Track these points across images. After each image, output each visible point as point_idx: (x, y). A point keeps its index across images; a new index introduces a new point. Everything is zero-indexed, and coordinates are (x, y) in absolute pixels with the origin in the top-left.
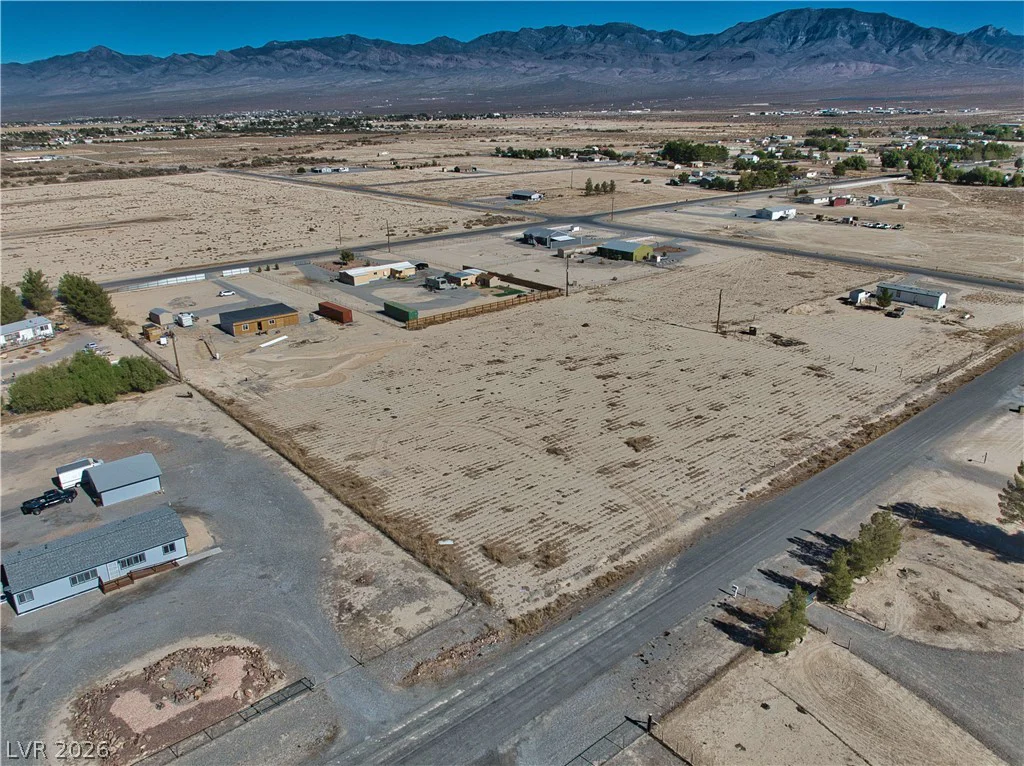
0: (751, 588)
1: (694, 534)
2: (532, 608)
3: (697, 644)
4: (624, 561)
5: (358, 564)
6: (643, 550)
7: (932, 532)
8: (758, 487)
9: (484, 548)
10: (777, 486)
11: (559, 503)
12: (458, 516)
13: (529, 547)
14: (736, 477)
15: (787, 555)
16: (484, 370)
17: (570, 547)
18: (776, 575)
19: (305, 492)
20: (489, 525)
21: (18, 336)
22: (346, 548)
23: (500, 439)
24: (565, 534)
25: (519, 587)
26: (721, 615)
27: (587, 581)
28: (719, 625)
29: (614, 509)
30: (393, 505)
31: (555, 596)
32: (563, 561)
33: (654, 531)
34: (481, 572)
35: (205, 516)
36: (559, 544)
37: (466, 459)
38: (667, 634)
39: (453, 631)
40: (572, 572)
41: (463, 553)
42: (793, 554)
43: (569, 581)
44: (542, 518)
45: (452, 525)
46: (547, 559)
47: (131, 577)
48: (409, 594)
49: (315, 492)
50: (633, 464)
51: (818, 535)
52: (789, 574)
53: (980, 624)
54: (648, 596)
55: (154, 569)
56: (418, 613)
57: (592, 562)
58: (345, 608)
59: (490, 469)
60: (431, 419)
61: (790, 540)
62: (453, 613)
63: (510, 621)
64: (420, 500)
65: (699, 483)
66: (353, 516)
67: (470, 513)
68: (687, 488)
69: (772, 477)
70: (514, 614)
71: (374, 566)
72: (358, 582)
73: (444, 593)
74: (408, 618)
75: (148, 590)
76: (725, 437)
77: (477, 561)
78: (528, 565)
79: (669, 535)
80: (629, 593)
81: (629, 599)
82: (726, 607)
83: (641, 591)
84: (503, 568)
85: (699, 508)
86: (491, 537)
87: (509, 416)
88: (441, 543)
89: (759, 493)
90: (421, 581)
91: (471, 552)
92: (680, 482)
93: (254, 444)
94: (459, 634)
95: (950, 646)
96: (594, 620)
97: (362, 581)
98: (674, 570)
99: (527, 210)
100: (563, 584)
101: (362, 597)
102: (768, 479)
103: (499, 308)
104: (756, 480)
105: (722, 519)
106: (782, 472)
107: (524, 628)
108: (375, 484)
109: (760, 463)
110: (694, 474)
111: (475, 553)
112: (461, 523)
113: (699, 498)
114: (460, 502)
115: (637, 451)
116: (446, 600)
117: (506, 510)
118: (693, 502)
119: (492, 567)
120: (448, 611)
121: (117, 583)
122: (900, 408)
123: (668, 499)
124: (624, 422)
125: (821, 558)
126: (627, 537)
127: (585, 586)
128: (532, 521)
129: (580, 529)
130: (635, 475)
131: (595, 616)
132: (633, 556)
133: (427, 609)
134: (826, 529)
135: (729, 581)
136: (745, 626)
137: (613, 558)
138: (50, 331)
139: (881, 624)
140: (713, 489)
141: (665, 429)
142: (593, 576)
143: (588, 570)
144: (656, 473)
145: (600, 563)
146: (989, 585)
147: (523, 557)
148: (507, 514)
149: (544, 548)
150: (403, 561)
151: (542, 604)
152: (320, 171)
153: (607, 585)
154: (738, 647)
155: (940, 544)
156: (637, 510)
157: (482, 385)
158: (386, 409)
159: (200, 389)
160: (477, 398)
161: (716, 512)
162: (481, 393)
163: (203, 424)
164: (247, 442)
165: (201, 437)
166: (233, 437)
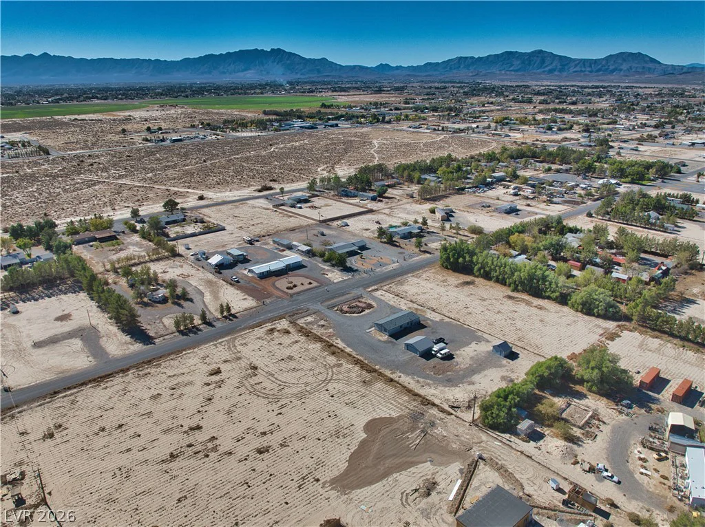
5: (325, 329)
9: (290, 333)
11: (262, 346)
12: (297, 342)
13: (276, 333)
19: (352, 351)
20: (287, 340)
24: (264, 337)
25: (281, 325)
30: (318, 345)
35: (380, 341)
36: (267, 335)
37: (292, 365)
40: (266, 328)
43: (268, 326)
44: (269, 342)
45: (299, 339)
49: (348, 350)
50: (226, 362)
57: (260, 330)
59: (283, 360)
61: (197, 335)
63: (285, 318)
64: (310, 347)
65: (207, 354)
68: (214, 352)
72: (324, 326)
74: (309, 319)
76: (174, 376)
77: (291, 330)
79: (232, 337)
81: (255, 321)
100: (270, 325)
104: (185, 354)
108: (327, 353)
110: (205, 357)
113: (213, 348)
114: (296, 347)
115: (219, 369)
117: (281, 344)
118: (216, 347)
120: (300, 320)
123: (224, 348)
124: (213, 385)
126: (246, 336)
128: (273, 341)
130: (228, 357)
132: (248, 331)
134: (185, 337)
140: (205, 351)
141: (196, 382)
142: (261, 327)
144: (219, 358)
147: (278, 331)
149: (272, 333)
151: (277, 321)
153: (258, 325)
156: (237, 344)
157: (277, 420)
158: (332, 396)
159: (453, 416)
160: (283, 406)
161: (212, 343)
162: (279, 412)
163: (424, 386)
164: (392, 374)
165: (415, 377)
166: (400, 377)
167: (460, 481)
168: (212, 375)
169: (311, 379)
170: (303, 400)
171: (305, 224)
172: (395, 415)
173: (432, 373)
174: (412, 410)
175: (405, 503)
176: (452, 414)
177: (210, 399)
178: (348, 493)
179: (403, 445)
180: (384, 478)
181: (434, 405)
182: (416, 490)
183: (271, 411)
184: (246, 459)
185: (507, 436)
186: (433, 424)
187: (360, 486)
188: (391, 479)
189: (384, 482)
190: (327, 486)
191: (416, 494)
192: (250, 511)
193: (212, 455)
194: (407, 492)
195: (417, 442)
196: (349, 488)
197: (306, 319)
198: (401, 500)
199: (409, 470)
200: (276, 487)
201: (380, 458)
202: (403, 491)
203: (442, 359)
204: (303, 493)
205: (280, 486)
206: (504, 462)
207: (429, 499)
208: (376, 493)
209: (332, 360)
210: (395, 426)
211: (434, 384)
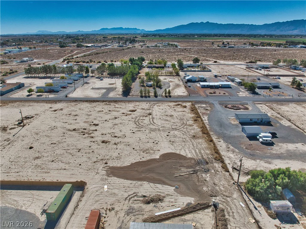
9: (186, 108)
12: (184, 111)
20: (180, 109)
30: (193, 115)
37: (168, 118)
49: (206, 121)
72: (207, 109)
74: (204, 105)
77: (188, 107)
114: (181, 113)
117: (175, 110)
134: (140, 98)
147: (181, 106)
157: (128, 134)
158: (168, 136)
160: (139, 131)
161: (147, 102)
162: (134, 132)
163: (229, 151)
164: (216, 139)
165: (230, 145)
166: (220, 142)
167: (179, 209)
168: (130, 111)
169: (168, 126)
170: (151, 132)
171: (256, 75)
172: (189, 156)
173: (244, 147)
174: (203, 158)
175: (128, 198)
176: (228, 172)
177: (116, 118)
178: (110, 176)
179: (171, 172)
180: (137, 180)
181: (223, 162)
182: (144, 196)
183: (131, 130)
184: (94, 142)
185: (257, 204)
186: (207, 171)
187: (119, 177)
188: (140, 183)
189: (134, 182)
190: (106, 168)
191: (142, 199)
192: (64, 160)
193: (86, 135)
194: (138, 194)
195: (183, 174)
196: (112, 174)
197: (202, 105)
198: (129, 196)
199: (156, 185)
200: (88, 157)
201: (150, 171)
202: (137, 192)
203: (262, 143)
204: (92, 165)
205: (89, 157)
206: (231, 219)
207: (144, 206)
208: (121, 184)
210: (182, 161)
211: (238, 153)
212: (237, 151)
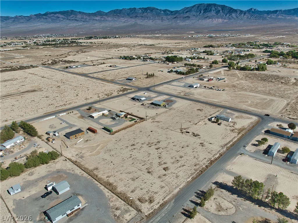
0: (188, 204)
1: (177, 192)
2: (149, 213)
3: (179, 218)
4: (165, 200)
5: (115, 205)
6: (168, 197)
7: (221, 189)
8: (189, 180)
9: (138, 199)
10: (193, 179)
11: (151, 187)
12: (132, 192)
13: (147, 198)
14: (185, 177)
15: (194, 196)
16: (130, 148)
17: (155, 198)
18: (192, 201)
19: (100, 187)
20: (138, 194)
21: (16, 142)
22: (112, 202)
23: (137, 169)
24: (153, 194)
25: (146, 208)
26: (183, 211)
27: (158, 205)
28: (182, 213)
29: (162, 187)
30: (119, 190)
31: (153, 209)
32: (154, 201)
33: (170, 192)
34: (139, 205)
35: (81, 195)
36: (152, 197)
37: (131, 176)
38: (173, 216)
39: (136, 219)
40: (156, 204)
41: (135, 201)
42: (195, 196)
43: (155, 206)
44: (148, 191)
45: (131, 194)
46: (151, 201)
47: (72, 213)
48: (127, 211)
49: (102, 187)
50: (165, 175)
51: (200, 191)
52: (194, 201)
53: (226, 209)
54: (170, 208)
55: (76, 210)
56: (129, 216)
57: (159, 201)
58: (115, 216)
59: (137, 178)
60: (122, 164)
61: (195, 193)
62: (135, 215)
63: (146, 216)
64: (124, 188)
65: (178, 179)
66: (111, 193)
67: (134, 191)
68: (176, 181)
69: (192, 177)
70: (146, 214)
71: (118, 205)
73: (133, 211)
75: (76, 215)
76: (183, 166)
78: (147, 203)
79: (173, 193)
80: (166, 208)
81: (166, 209)
82: (183, 209)
83: (168, 207)
84: (143, 204)
85: (178, 186)
86: (140, 196)
87: (139, 162)
88: (130, 199)
89: (189, 181)
90: (128, 208)
91: (136, 201)
92: (174, 179)
93: (85, 175)
94: (137, 219)
95: (221, 214)
96: (161, 214)
97: (117, 209)
98: (174, 202)
99: (132, 85)
100: (154, 207)
101: (118, 213)
102: (191, 177)
103: (131, 126)
105: (183, 188)
106: (194, 175)
107: (149, 217)
108: (114, 184)
109: (190, 173)
110: (177, 177)
111: (137, 201)
112: (133, 193)
113: (178, 183)
114: (132, 188)
115: (166, 171)
116: (134, 212)
117: (141, 189)
118: (177, 184)
119: (141, 204)
120: (134, 215)
121: (70, 214)
122: (218, 155)
123: (172, 184)
124: (162, 163)
125: (200, 196)
126: (165, 194)
127: (158, 207)
128: (147, 192)
129: (156, 193)
130: (166, 178)
131: (161, 213)
132: (166, 199)
133: (130, 214)
135: (184, 203)
136: (187, 213)
137: (163, 200)
138: (23, 140)
139: (210, 211)
140: (181, 181)
141: (171, 164)
142: (160, 204)
143: (158, 203)
144: (170, 177)
145: (161, 201)
146: (229, 201)
147: (146, 201)
148: (142, 190)
149: (150, 198)
150: (124, 204)
151: (151, 212)
152: (72, 67)
153: (162, 206)
154: (185, 217)
155: (222, 192)
156: (166, 187)
157: (131, 153)
158: (112, 162)
159: (67, 158)
160: (131, 157)
161: (181, 187)
162: (131, 156)
163: (72, 169)
164: (83, 174)
165: (73, 173)
166: (80, 173)
169: (121, 169)
170: (123, 160)
172: (89, 157)
173: (64, 175)
183: (134, 155)
209: (111, 180)
210: (90, 154)
211: (67, 170)
212: (68, 171)
